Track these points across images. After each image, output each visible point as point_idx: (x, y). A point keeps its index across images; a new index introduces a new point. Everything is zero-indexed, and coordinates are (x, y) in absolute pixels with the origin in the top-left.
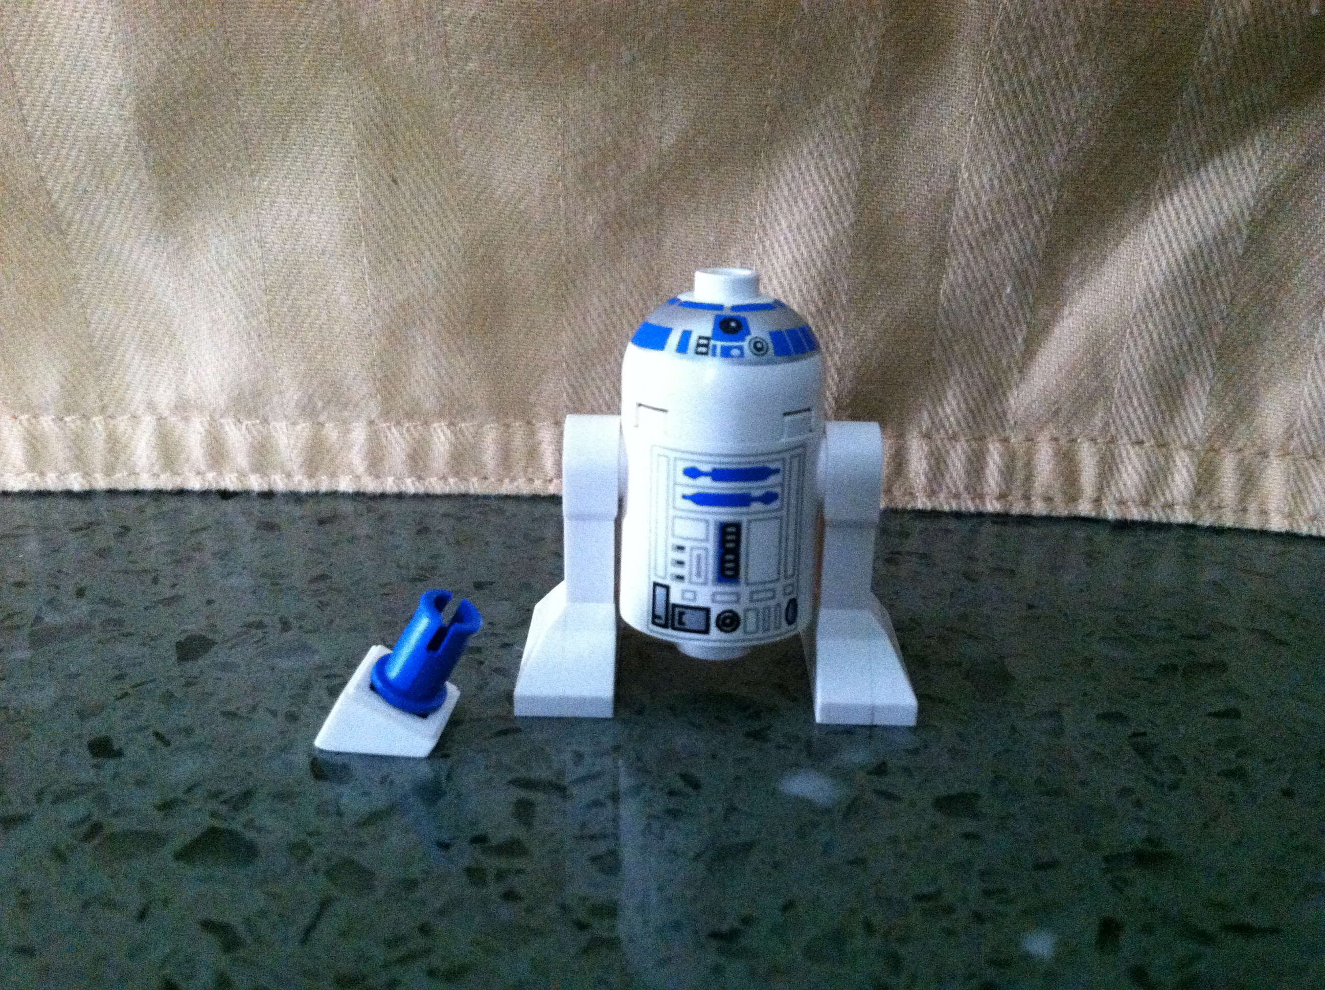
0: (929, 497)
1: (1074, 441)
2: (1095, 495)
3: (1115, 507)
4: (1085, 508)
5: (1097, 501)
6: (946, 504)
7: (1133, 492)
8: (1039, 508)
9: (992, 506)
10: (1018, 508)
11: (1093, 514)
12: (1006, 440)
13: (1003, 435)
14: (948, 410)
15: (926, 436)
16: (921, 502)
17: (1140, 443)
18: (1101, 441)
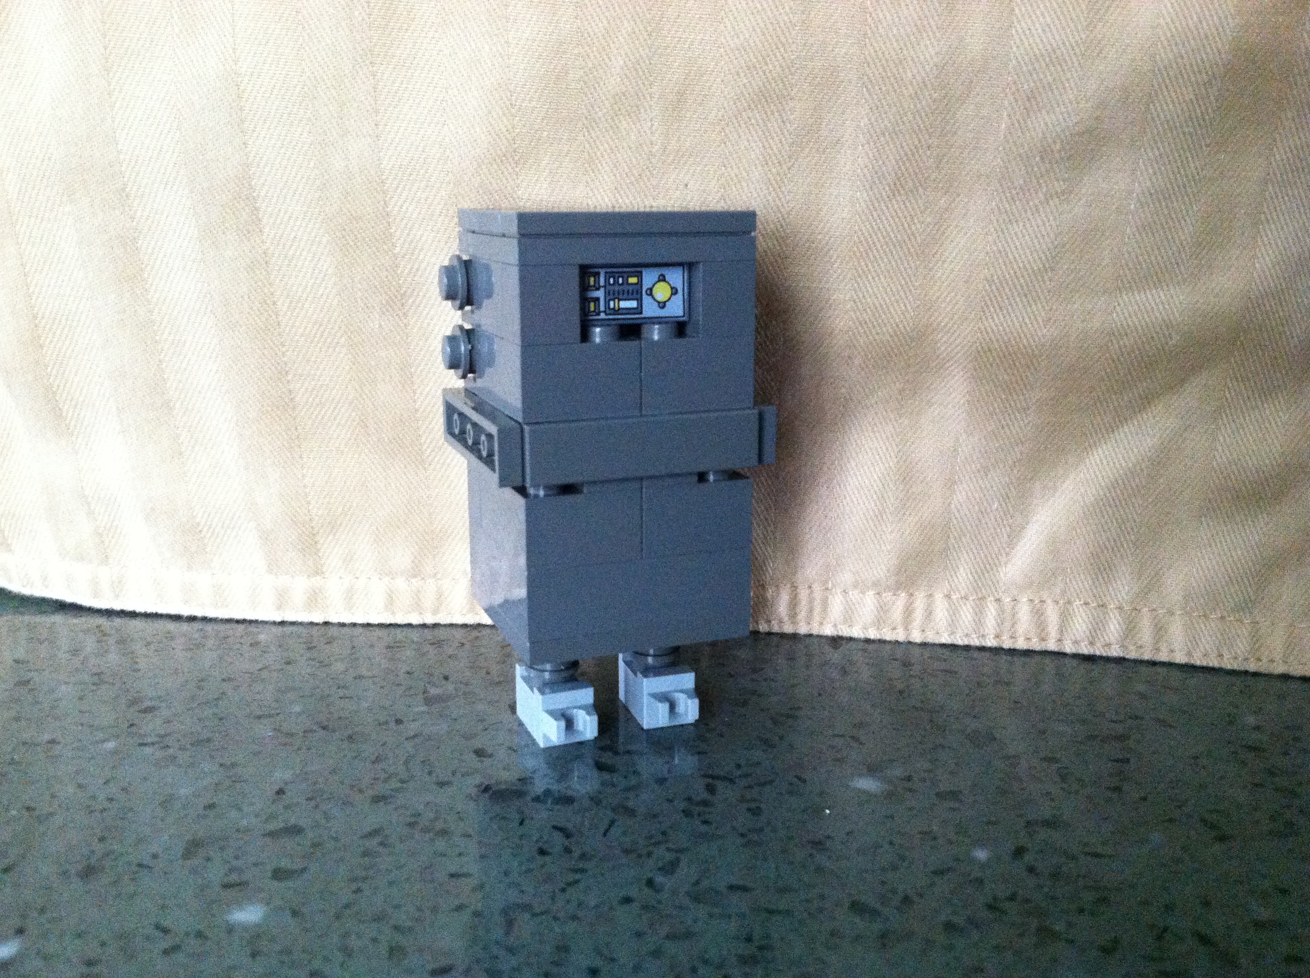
0: (949, 635)
1: (1043, 602)
2: (1059, 637)
3: (1071, 646)
4: (1052, 646)
5: (1059, 640)
7: (1083, 635)
9: (990, 642)
11: (1057, 650)
12: (998, 600)
13: (997, 597)
14: (961, 579)
15: (948, 596)
16: (945, 639)
17: (1086, 604)
18: (1061, 602)
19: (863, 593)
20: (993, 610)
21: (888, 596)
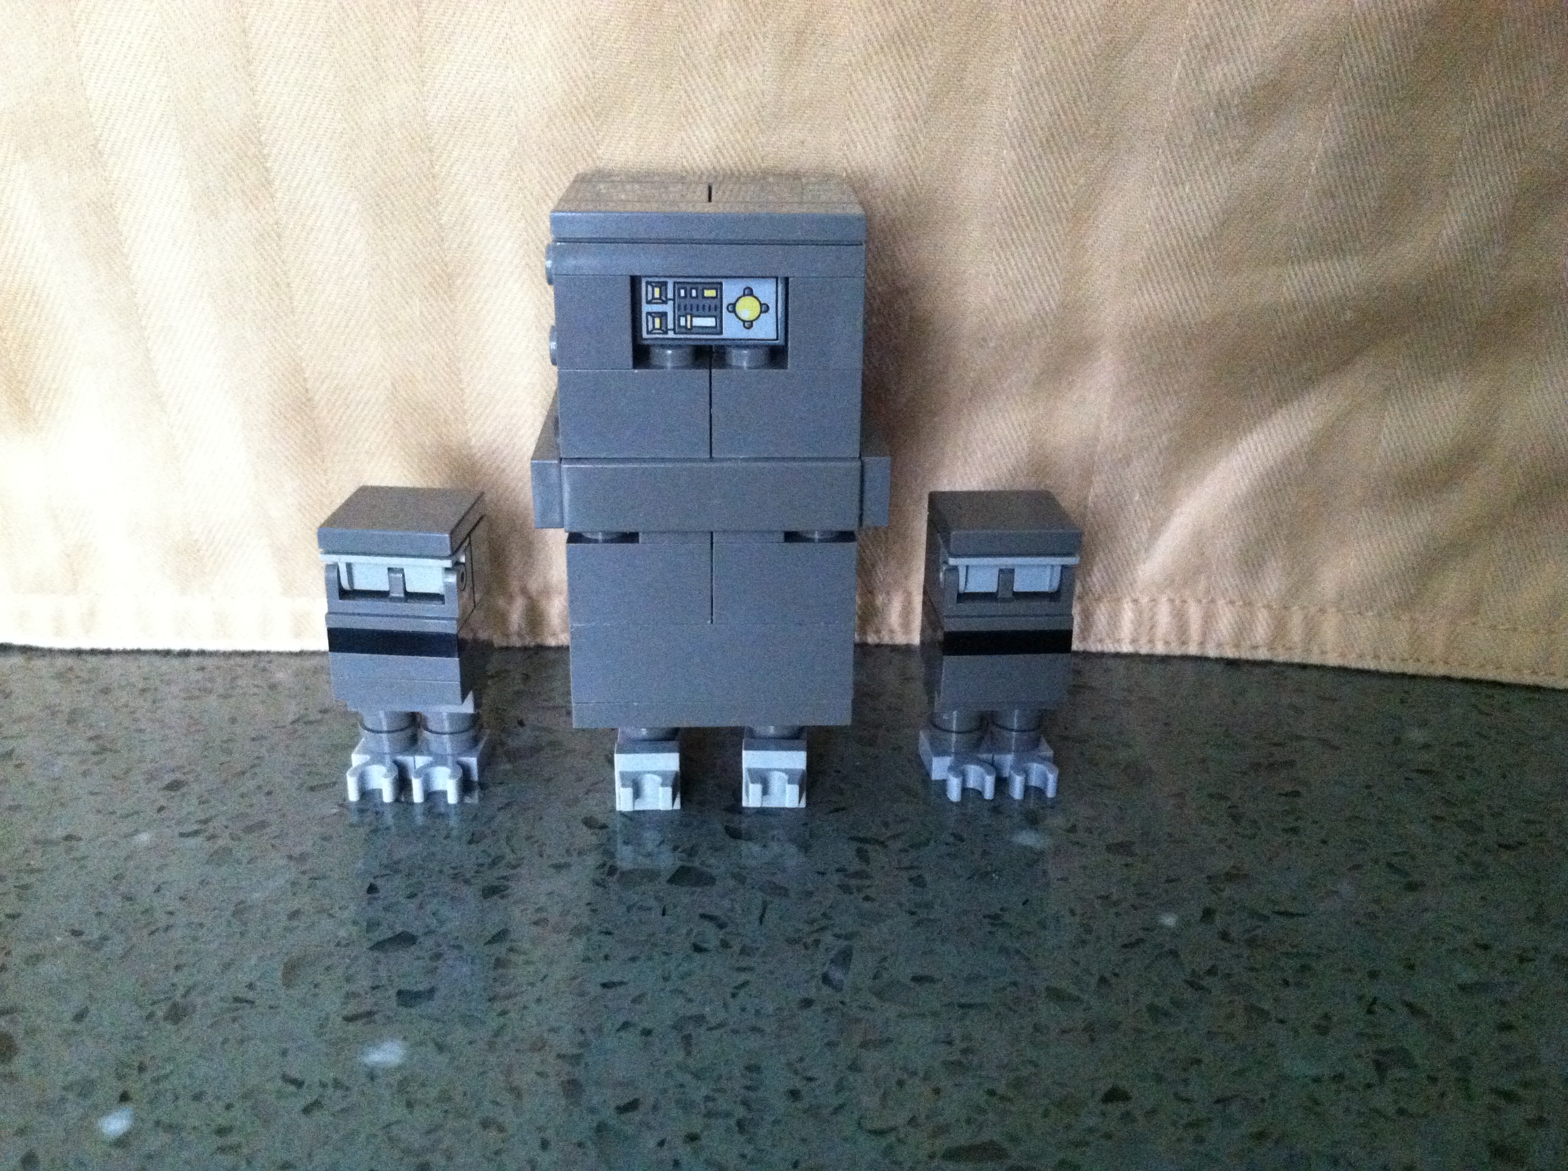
3: (1214, 649)
4: (1193, 650)
5: (1202, 644)
8: (1160, 649)
9: (1126, 648)
10: (1144, 650)
11: (1199, 654)
12: (1135, 601)
13: (1135, 597)
14: (1095, 579)
15: (1080, 599)
17: (1232, 602)
18: (1204, 601)
20: (1129, 612)
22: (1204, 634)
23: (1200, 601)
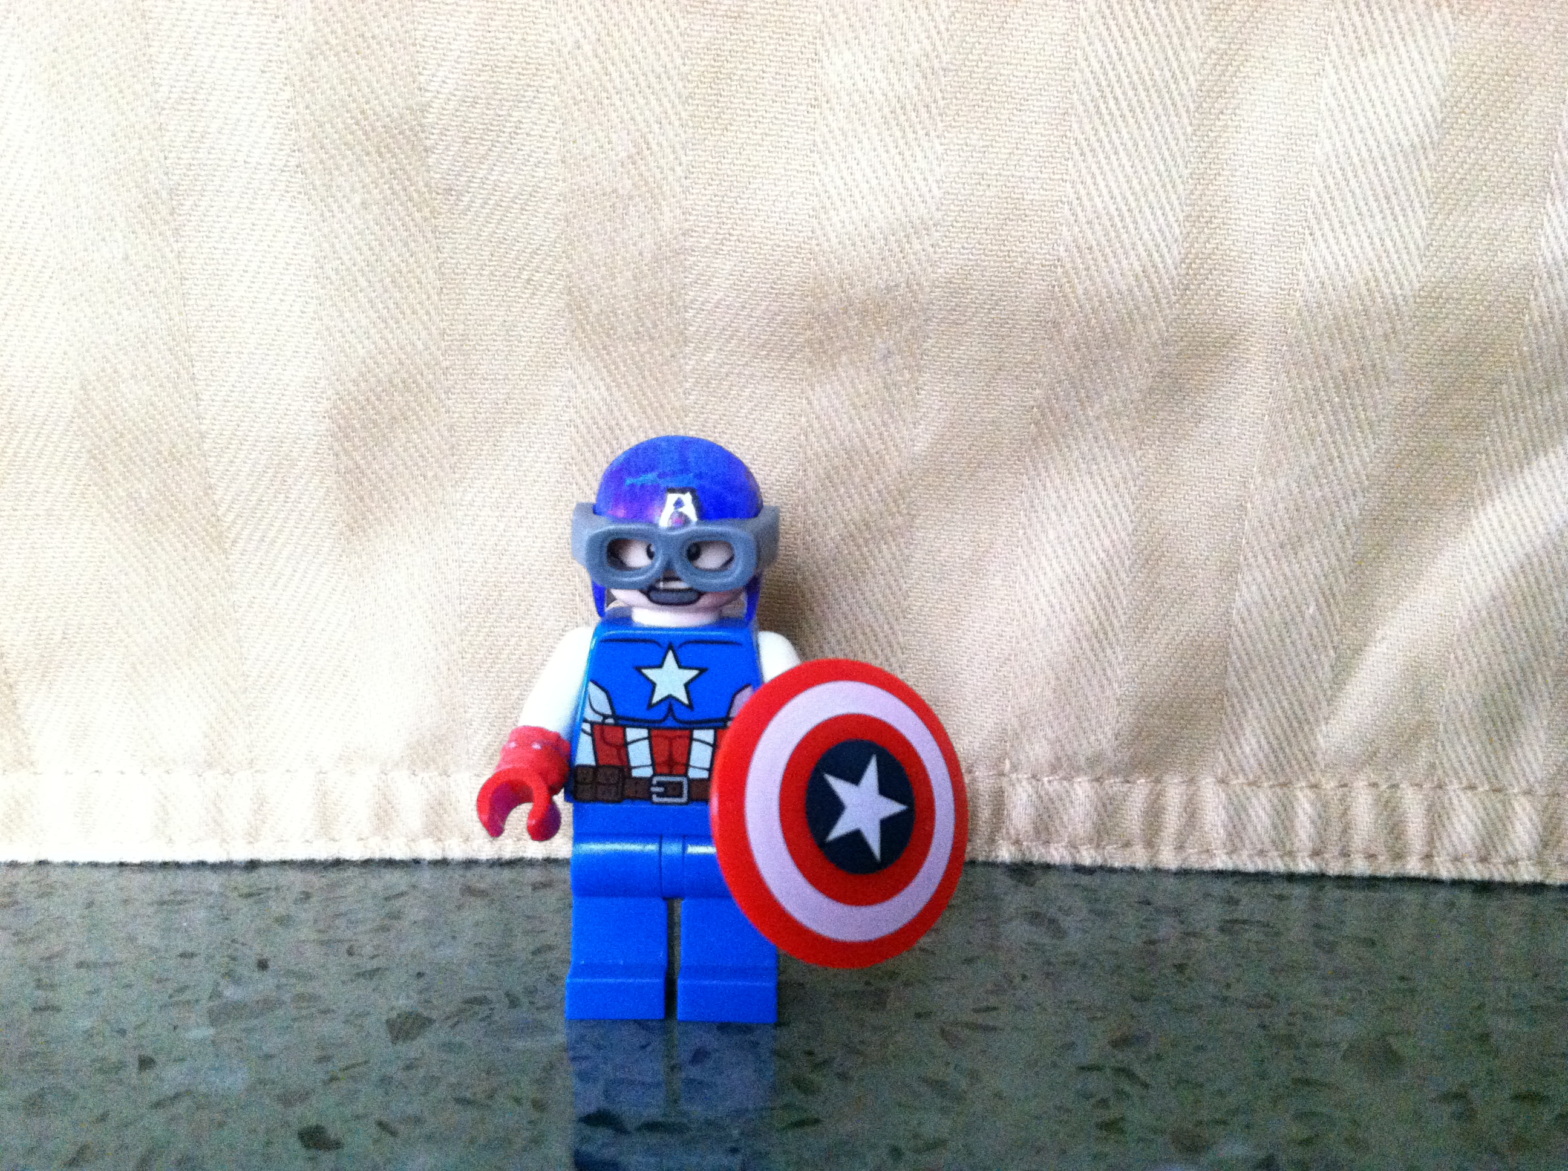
0: (1229, 854)
1: (1395, 786)
2: (1426, 849)
3: (1449, 865)
4: (1414, 867)
5: (1428, 857)
6: (1250, 864)
7: (1470, 847)
8: (1360, 867)
9: (1305, 865)
10: (1335, 868)
11: (1424, 873)
12: (1314, 786)
13: (1313, 780)
14: (1247, 750)
15: (1223, 781)
16: (1221, 862)
17: (1472, 787)
18: (1427, 786)
19: (1069, 778)
20: (1307, 806)
21: (1114, 785)
22: (1431, 842)
23: (1420, 786)
